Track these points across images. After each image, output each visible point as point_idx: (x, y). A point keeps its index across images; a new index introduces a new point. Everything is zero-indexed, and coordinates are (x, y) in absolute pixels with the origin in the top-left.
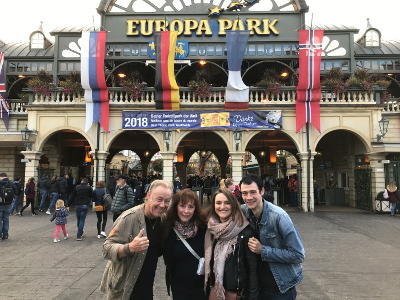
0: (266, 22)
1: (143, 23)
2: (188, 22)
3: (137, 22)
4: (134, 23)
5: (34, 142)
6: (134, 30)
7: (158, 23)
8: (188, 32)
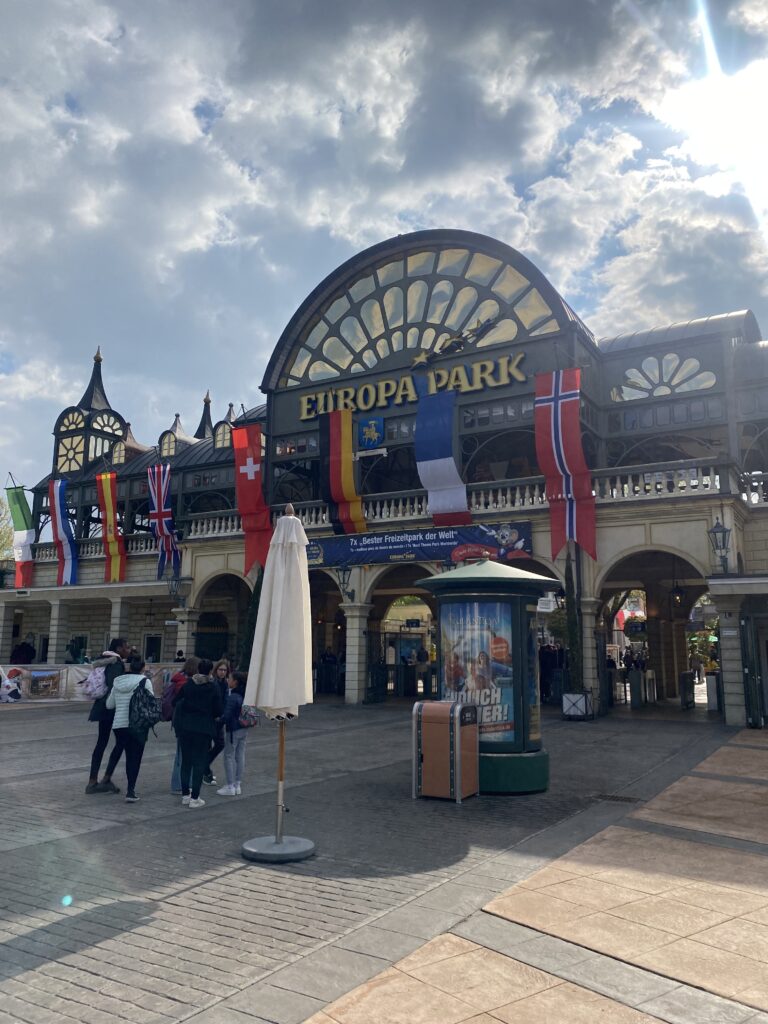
0: (503, 362)
1: (321, 397)
2: (382, 385)
3: (313, 397)
4: (309, 401)
5: (188, 596)
6: (309, 411)
7: (341, 394)
8: (382, 402)
